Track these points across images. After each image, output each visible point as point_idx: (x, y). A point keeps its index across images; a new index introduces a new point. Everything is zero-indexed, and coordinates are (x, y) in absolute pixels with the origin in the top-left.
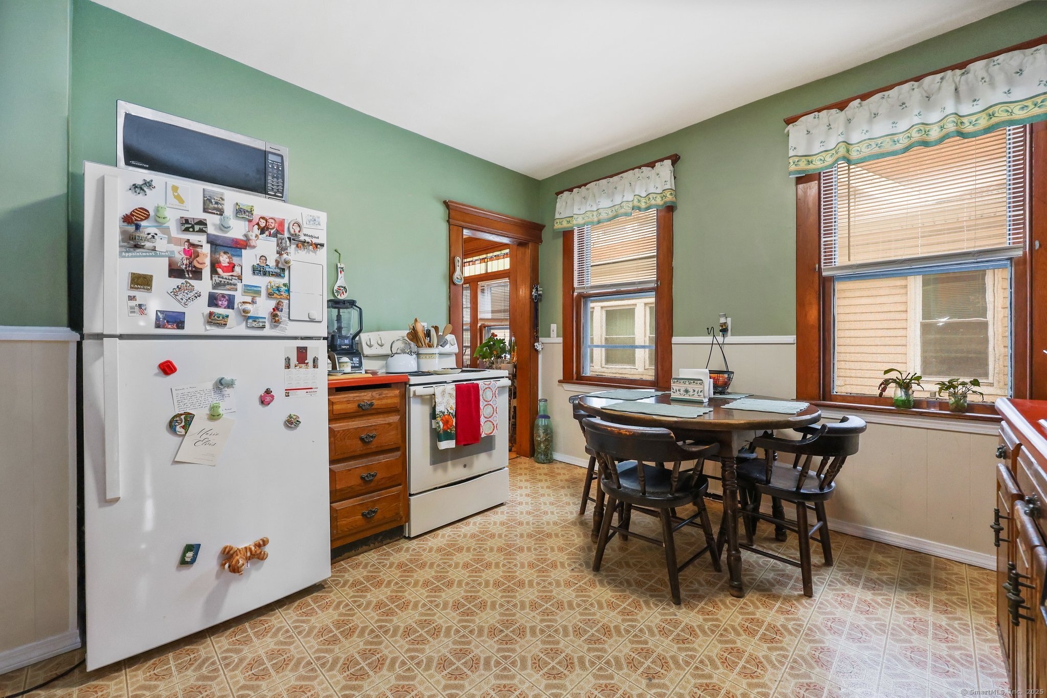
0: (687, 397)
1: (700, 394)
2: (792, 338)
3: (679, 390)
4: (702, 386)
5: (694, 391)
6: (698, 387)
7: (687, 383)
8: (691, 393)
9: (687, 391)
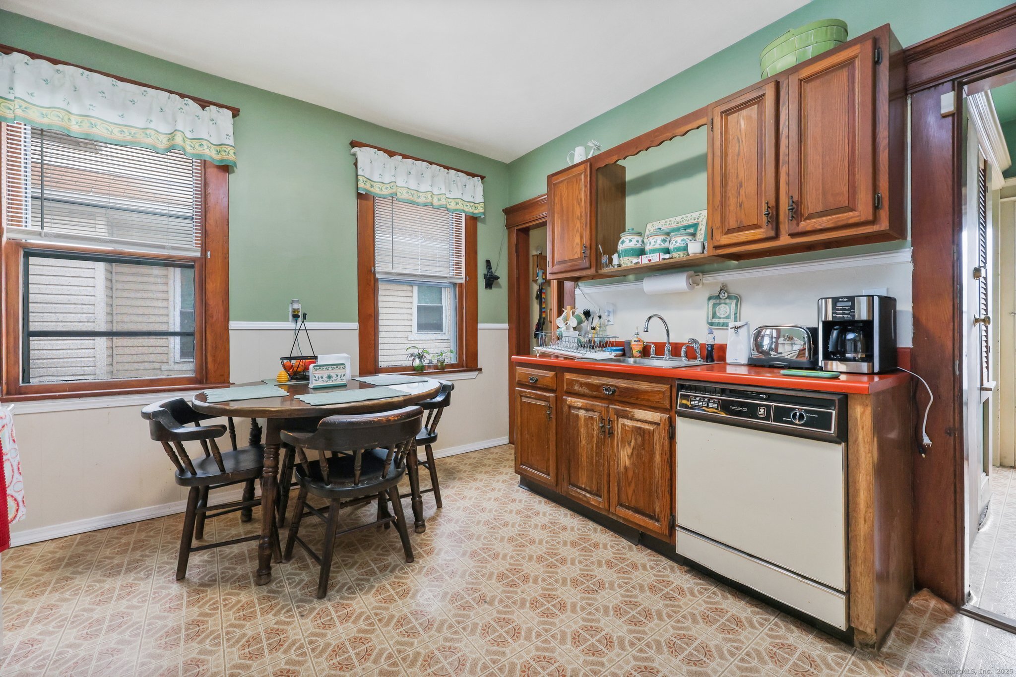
0: (330, 383)
1: (343, 378)
2: (356, 325)
3: (322, 377)
4: (344, 370)
5: (337, 376)
6: (340, 372)
7: (330, 369)
8: (334, 378)
9: (329, 377)
